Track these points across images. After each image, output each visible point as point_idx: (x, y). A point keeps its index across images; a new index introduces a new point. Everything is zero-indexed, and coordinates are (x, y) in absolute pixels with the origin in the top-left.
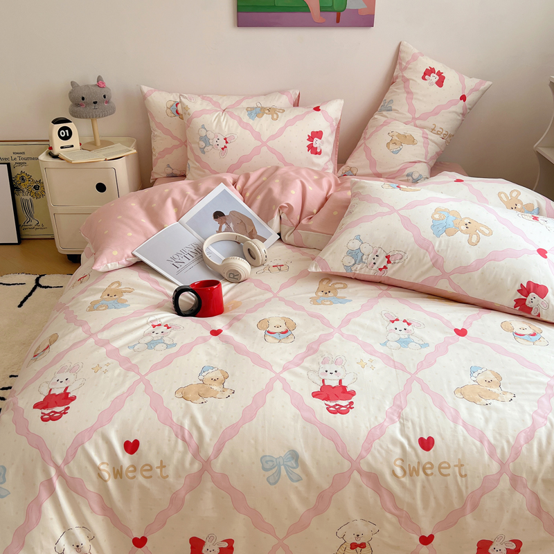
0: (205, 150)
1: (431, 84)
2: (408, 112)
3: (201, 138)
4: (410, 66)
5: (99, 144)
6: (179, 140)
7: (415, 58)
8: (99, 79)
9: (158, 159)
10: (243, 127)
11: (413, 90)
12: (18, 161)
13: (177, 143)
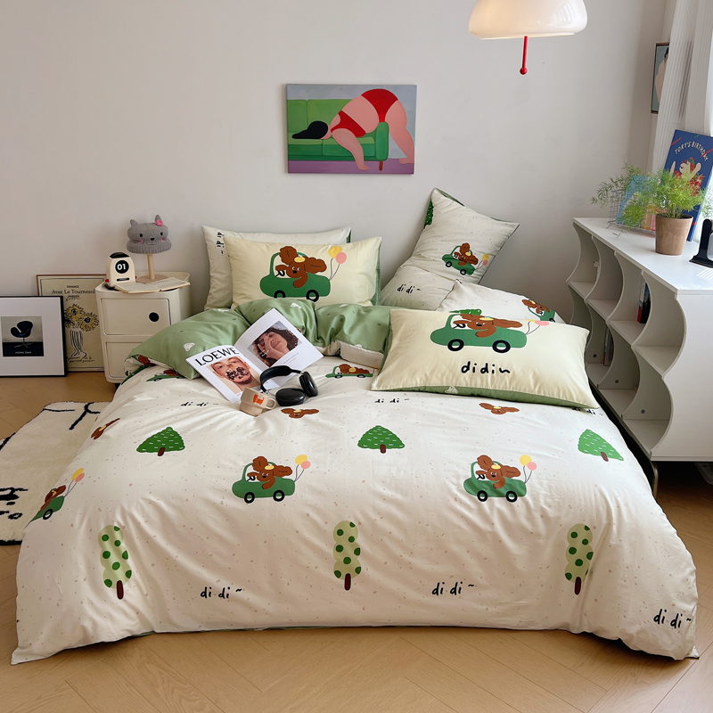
5: (153, 278)
8: (157, 218)
12: (71, 294)
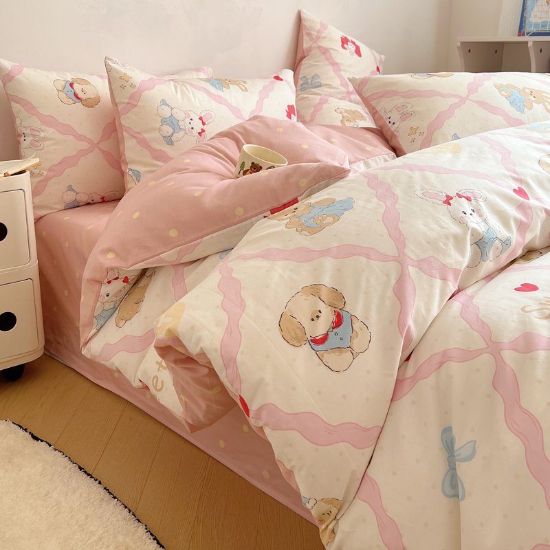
0: (174, 138)
1: (351, 53)
2: (342, 85)
3: (164, 121)
4: (323, 35)
6: (89, 141)
7: (324, 26)
9: (47, 179)
10: (216, 101)
11: (338, 61)
13: (85, 145)
